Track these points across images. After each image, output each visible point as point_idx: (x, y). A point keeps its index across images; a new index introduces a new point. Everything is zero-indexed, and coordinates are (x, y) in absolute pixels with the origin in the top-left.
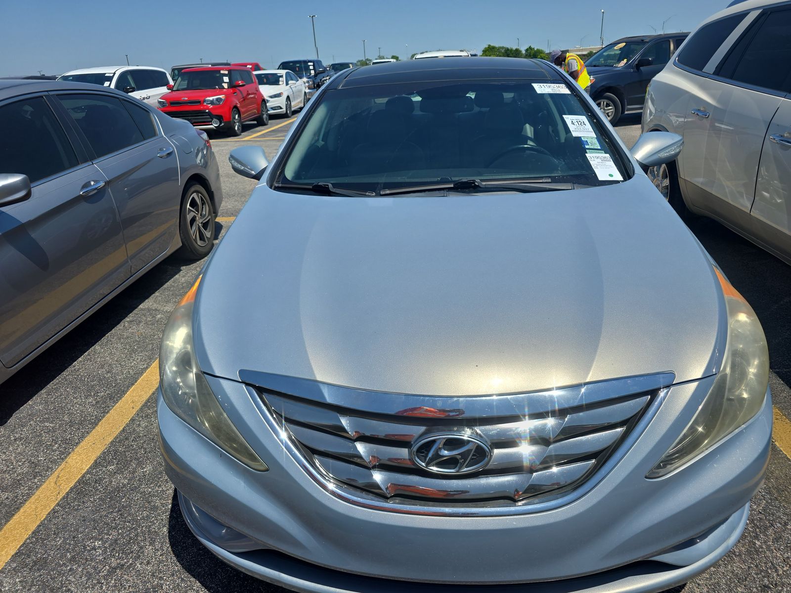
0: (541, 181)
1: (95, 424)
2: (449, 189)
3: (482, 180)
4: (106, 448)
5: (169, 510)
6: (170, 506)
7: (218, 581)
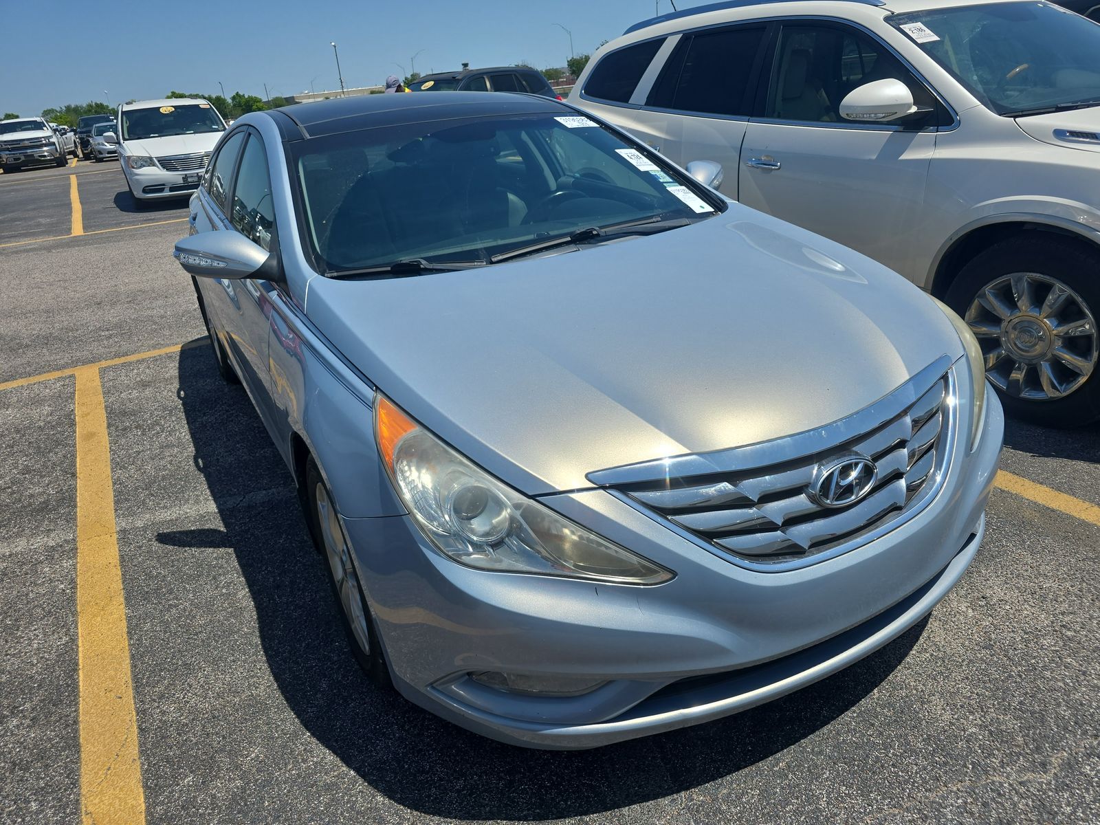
0: (652, 220)
1: (73, 744)
2: (567, 243)
3: (601, 227)
4: (143, 764)
5: (358, 777)
6: (352, 772)
7: (525, 805)
